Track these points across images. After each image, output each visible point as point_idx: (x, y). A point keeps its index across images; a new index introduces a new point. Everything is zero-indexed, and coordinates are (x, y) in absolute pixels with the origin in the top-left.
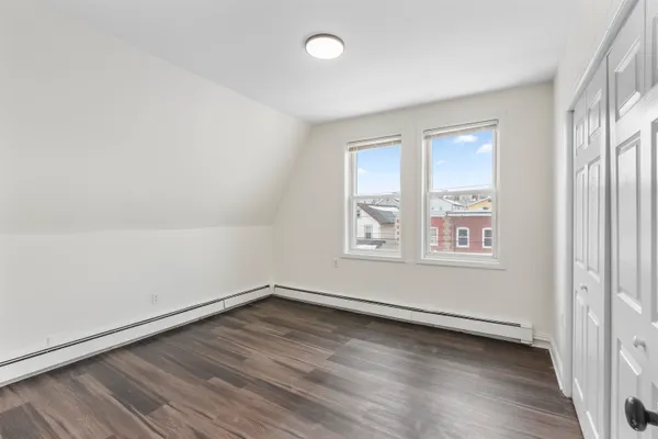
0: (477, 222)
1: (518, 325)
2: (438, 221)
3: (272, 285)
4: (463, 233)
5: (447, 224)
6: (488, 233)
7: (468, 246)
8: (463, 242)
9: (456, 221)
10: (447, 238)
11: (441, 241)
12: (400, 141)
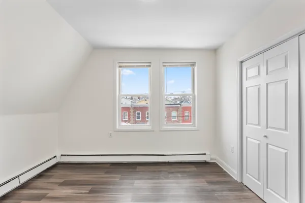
0: (144, 109)
1: (205, 154)
2: (126, 109)
3: (58, 155)
4: (138, 114)
5: (132, 110)
6: (148, 113)
7: (140, 120)
8: (138, 118)
9: (135, 109)
10: (132, 117)
11: (129, 118)
12: (150, 66)
